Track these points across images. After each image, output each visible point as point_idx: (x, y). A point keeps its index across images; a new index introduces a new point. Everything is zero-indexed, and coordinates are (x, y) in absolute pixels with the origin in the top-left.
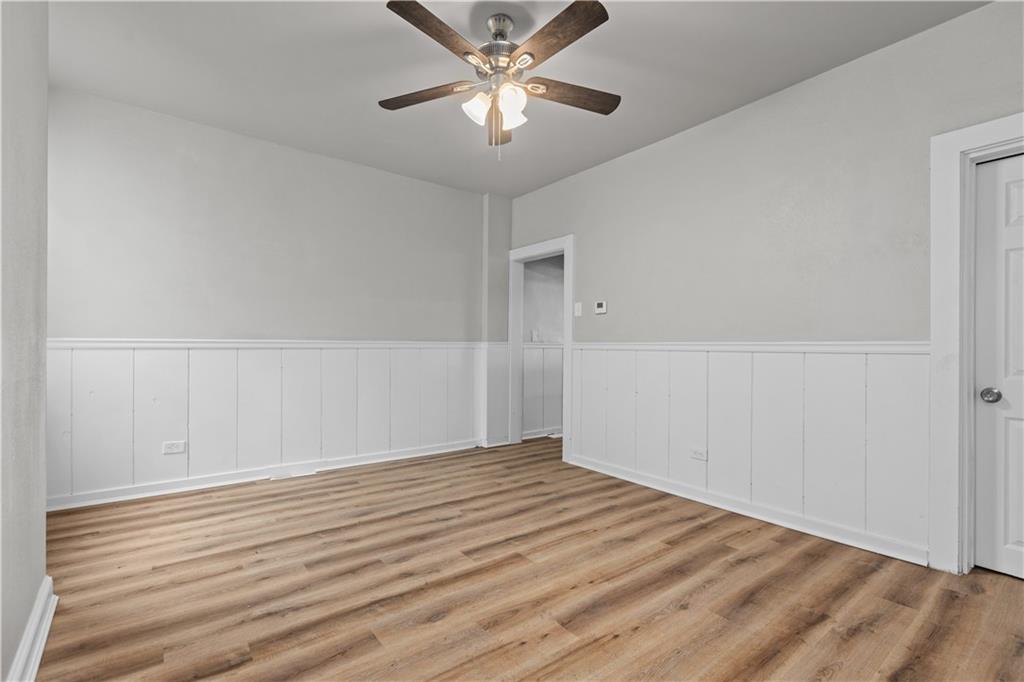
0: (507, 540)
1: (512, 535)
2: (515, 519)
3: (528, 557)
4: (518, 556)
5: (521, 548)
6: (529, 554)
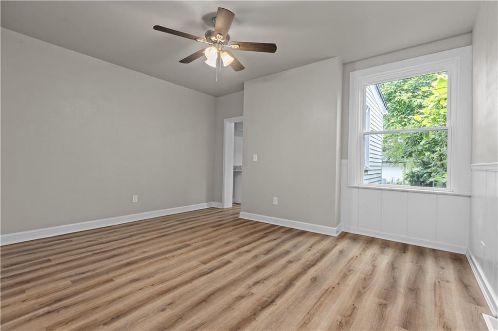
0: (211, 271)
1: (209, 275)
2: (210, 290)
3: (200, 263)
4: (205, 263)
5: (204, 268)
6: (199, 265)
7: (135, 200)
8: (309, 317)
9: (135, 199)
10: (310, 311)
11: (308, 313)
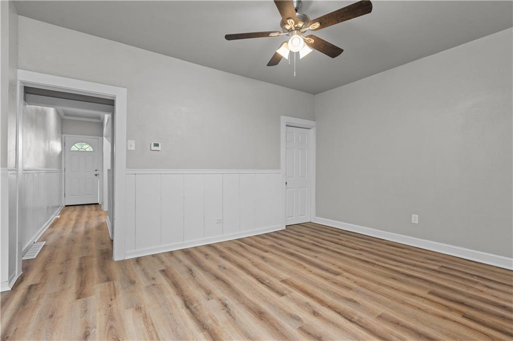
7: (415, 221)
8: (149, 323)
9: (415, 219)
10: (154, 327)
11: (153, 325)
